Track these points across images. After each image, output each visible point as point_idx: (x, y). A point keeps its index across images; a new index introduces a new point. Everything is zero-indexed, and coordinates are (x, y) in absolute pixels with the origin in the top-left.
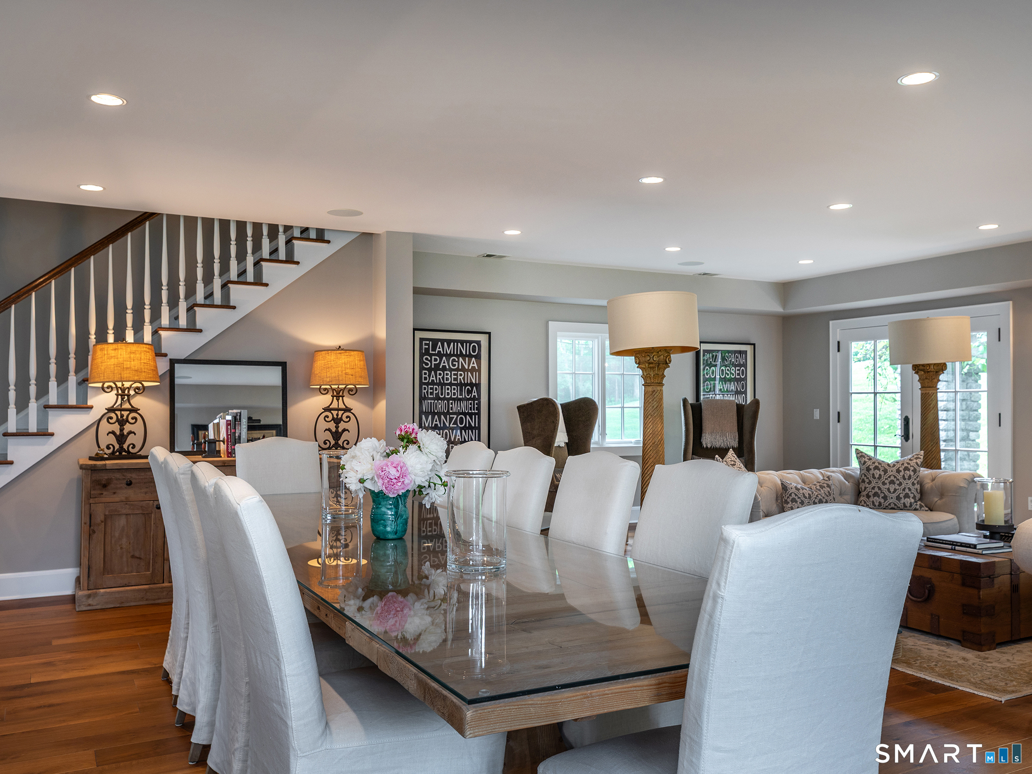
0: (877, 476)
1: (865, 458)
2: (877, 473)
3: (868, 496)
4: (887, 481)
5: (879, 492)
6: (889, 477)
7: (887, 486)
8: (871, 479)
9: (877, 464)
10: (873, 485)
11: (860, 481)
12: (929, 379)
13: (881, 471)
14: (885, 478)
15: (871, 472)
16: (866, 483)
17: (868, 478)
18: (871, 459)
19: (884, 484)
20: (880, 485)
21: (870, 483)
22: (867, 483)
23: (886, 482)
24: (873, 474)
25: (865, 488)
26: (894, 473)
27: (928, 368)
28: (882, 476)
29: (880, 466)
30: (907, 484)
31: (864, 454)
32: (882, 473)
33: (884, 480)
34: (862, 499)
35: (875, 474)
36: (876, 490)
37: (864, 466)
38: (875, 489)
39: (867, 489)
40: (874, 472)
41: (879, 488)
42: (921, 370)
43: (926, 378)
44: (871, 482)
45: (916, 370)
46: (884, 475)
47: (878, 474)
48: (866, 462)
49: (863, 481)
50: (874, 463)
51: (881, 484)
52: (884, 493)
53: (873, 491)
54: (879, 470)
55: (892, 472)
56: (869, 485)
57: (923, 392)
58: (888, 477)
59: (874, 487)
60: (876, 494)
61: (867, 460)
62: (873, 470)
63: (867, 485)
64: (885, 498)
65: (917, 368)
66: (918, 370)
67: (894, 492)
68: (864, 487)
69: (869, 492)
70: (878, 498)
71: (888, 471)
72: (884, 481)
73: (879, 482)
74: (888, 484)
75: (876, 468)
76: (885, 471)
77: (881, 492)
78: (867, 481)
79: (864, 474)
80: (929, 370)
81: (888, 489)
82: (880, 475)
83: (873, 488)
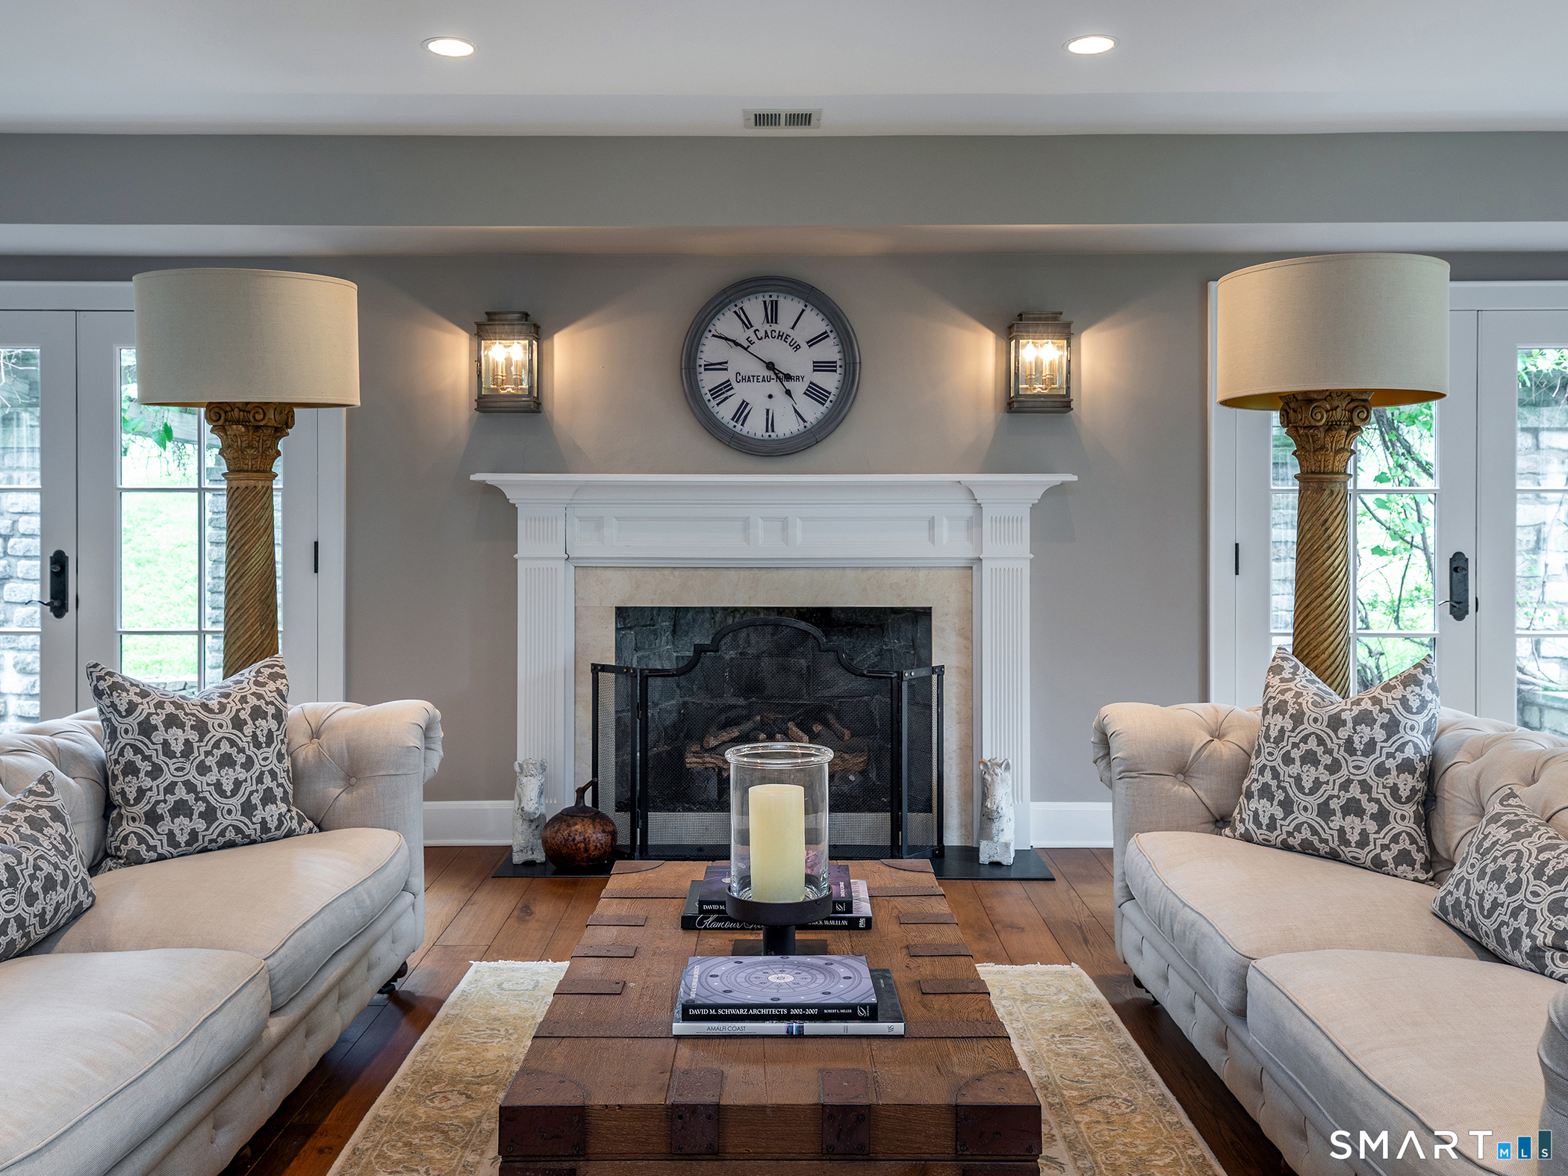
0: (178, 748)
1: (128, 691)
2: (177, 738)
3: (153, 818)
4: (210, 761)
5: (190, 798)
6: (217, 745)
7: (212, 777)
8: (160, 759)
9: (170, 709)
10: (167, 778)
11: (118, 769)
12: (258, 448)
13: (188, 728)
14: (202, 750)
15: (158, 737)
16: (142, 775)
17: (146, 758)
18: (148, 695)
19: (203, 769)
20: (192, 775)
21: (156, 772)
22: (147, 774)
23: (208, 764)
24: (166, 744)
25: (141, 792)
26: (228, 730)
27: (259, 417)
28: (195, 745)
29: (181, 714)
30: (265, 759)
31: (120, 680)
32: (194, 736)
33: (202, 757)
34: (128, 829)
35: (172, 742)
36: (181, 793)
37: (130, 719)
38: (177, 791)
39: (149, 794)
40: (167, 737)
41: (190, 787)
42: (238, 422)
43: (250, 447)
44: (162, 770)
45: (221, 422)
46: (201, 740)
47: (181, 741)
48: (137, 705)
49: (131, 769)
50: (160, 705)
51: (194, 772)
52: (204, 800)
53: (171, 799)
54: (181, 726)
55: (220, 727)
56: (154, 779)
57: (235, 484)
58: (213, 747)
59: (174, 784)
60: (180, 809)
61: (137, 699)
62: (161, 728)
63: (148, 783)
64: (209, 815)
65: (221, 415)
66: (226, 420)
67: (234, 793)
68: (134, 790)
69: (158, 802)
70: (186, 821)
71: (210, 728)
72: (202, 762)
73: (187, 766)
74: (215, 769)
75: (171, 721)
76: (201, 728)
77: (197, 799)
78: (145, 767)
79: (132, 746)
80: (262, 424)
81: (218, 786)
82: (187, 742)
83: (170, 789)
